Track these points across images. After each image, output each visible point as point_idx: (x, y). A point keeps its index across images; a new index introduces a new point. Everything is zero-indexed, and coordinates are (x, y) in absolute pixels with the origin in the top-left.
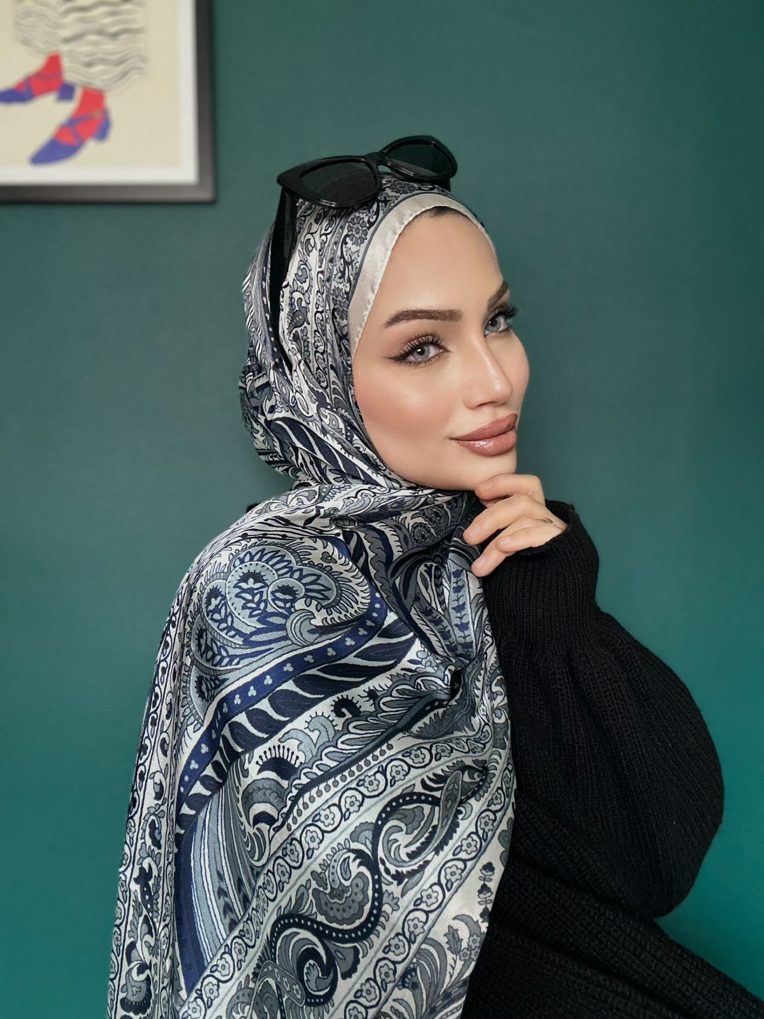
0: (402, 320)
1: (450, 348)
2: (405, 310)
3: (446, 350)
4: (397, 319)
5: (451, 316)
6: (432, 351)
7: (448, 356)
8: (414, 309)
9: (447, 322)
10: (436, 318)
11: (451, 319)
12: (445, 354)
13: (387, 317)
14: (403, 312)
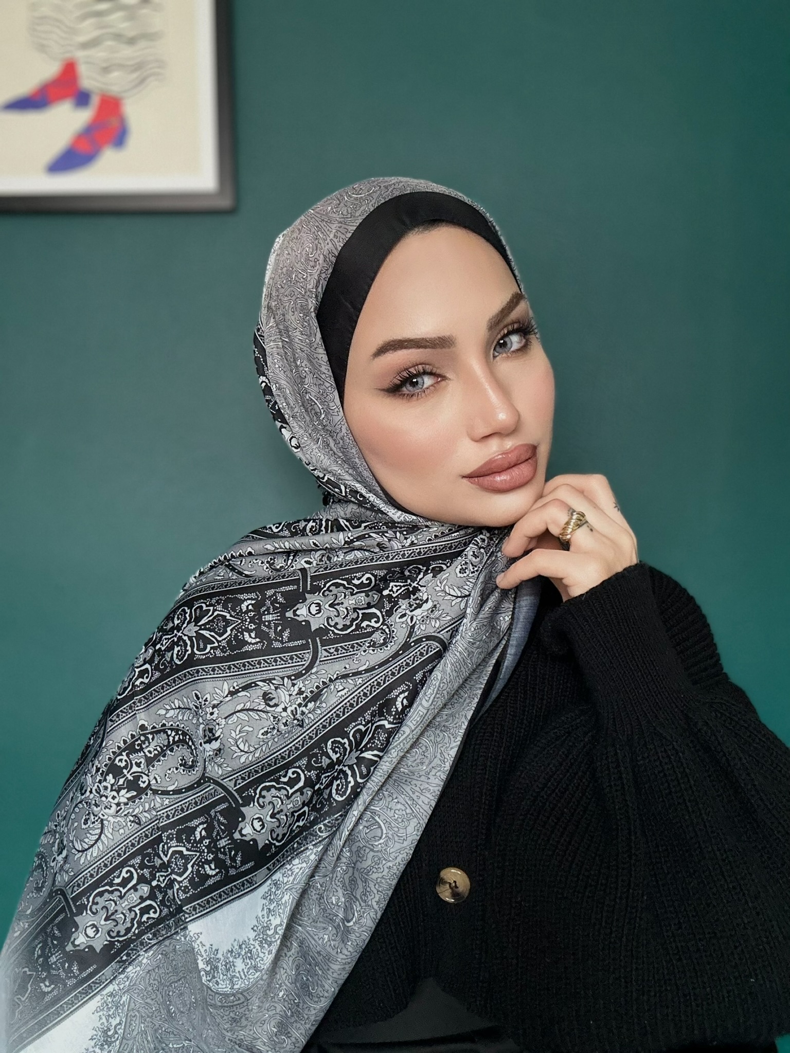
0: (390, 349)
1: (448, 375)
2: (392, 339)
3: (444, 378)
4: (383, 350)
5: (442, 343)
6: (428, 381)
7: (448, 385)
8: (400, 338)
9: (439, 350)
10: (425, 347)
11: (444, 347)
12: (443, 383)
13: (373, 349)
14: (389, 343)
